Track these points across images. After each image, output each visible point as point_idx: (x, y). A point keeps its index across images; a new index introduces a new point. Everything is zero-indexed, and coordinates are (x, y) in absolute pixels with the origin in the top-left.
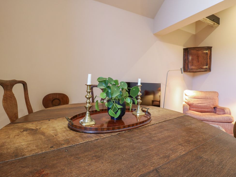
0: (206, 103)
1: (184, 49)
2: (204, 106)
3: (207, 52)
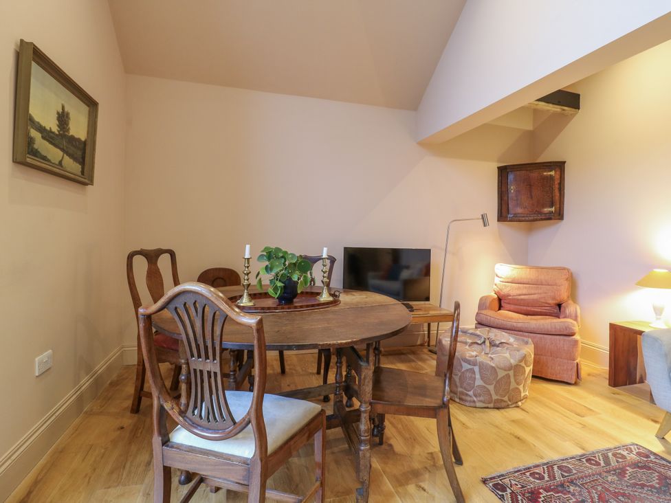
0: (538, 293)
1: (499, 168)
2: (533, 299)
3: (552, 173)
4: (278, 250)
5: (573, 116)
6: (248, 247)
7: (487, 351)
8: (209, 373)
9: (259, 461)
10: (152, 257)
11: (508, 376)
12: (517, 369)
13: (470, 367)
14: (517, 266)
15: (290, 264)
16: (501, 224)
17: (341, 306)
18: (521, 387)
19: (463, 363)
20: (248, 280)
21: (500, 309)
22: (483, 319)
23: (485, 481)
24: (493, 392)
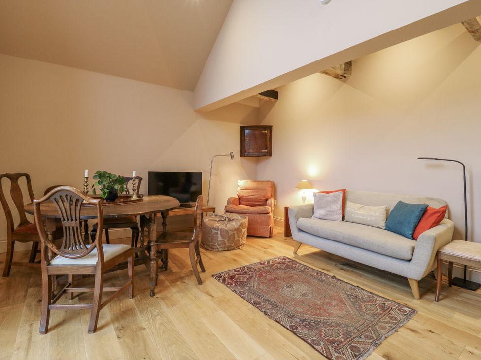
0: (257, 195)
1: (241, 127)
2: (255, 198)
3: (266, 132)
4: (105, 172)
5: (276, 102)
6: (87, 171)
7: (226, 223)
8: (73, 227)
9: (100, 263)
10: (14, 178)
11: (234, 234)
12: (238, 230)
13: (216, 231)
14: (249, 181)
15: (113, 180)
16: (242, 158)
17: (144, 202)
18: (240, 239)
19: (213, 230)
20: (87, 189)
21: (240, 204)
22: (228, 209)
23: (213, 276)
24: (226, 243)
